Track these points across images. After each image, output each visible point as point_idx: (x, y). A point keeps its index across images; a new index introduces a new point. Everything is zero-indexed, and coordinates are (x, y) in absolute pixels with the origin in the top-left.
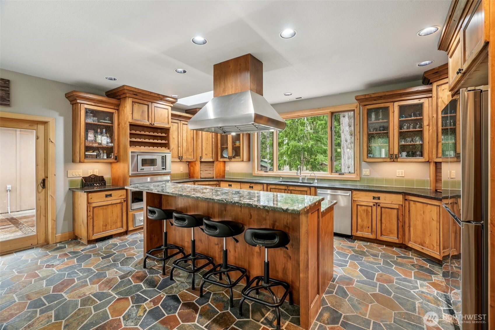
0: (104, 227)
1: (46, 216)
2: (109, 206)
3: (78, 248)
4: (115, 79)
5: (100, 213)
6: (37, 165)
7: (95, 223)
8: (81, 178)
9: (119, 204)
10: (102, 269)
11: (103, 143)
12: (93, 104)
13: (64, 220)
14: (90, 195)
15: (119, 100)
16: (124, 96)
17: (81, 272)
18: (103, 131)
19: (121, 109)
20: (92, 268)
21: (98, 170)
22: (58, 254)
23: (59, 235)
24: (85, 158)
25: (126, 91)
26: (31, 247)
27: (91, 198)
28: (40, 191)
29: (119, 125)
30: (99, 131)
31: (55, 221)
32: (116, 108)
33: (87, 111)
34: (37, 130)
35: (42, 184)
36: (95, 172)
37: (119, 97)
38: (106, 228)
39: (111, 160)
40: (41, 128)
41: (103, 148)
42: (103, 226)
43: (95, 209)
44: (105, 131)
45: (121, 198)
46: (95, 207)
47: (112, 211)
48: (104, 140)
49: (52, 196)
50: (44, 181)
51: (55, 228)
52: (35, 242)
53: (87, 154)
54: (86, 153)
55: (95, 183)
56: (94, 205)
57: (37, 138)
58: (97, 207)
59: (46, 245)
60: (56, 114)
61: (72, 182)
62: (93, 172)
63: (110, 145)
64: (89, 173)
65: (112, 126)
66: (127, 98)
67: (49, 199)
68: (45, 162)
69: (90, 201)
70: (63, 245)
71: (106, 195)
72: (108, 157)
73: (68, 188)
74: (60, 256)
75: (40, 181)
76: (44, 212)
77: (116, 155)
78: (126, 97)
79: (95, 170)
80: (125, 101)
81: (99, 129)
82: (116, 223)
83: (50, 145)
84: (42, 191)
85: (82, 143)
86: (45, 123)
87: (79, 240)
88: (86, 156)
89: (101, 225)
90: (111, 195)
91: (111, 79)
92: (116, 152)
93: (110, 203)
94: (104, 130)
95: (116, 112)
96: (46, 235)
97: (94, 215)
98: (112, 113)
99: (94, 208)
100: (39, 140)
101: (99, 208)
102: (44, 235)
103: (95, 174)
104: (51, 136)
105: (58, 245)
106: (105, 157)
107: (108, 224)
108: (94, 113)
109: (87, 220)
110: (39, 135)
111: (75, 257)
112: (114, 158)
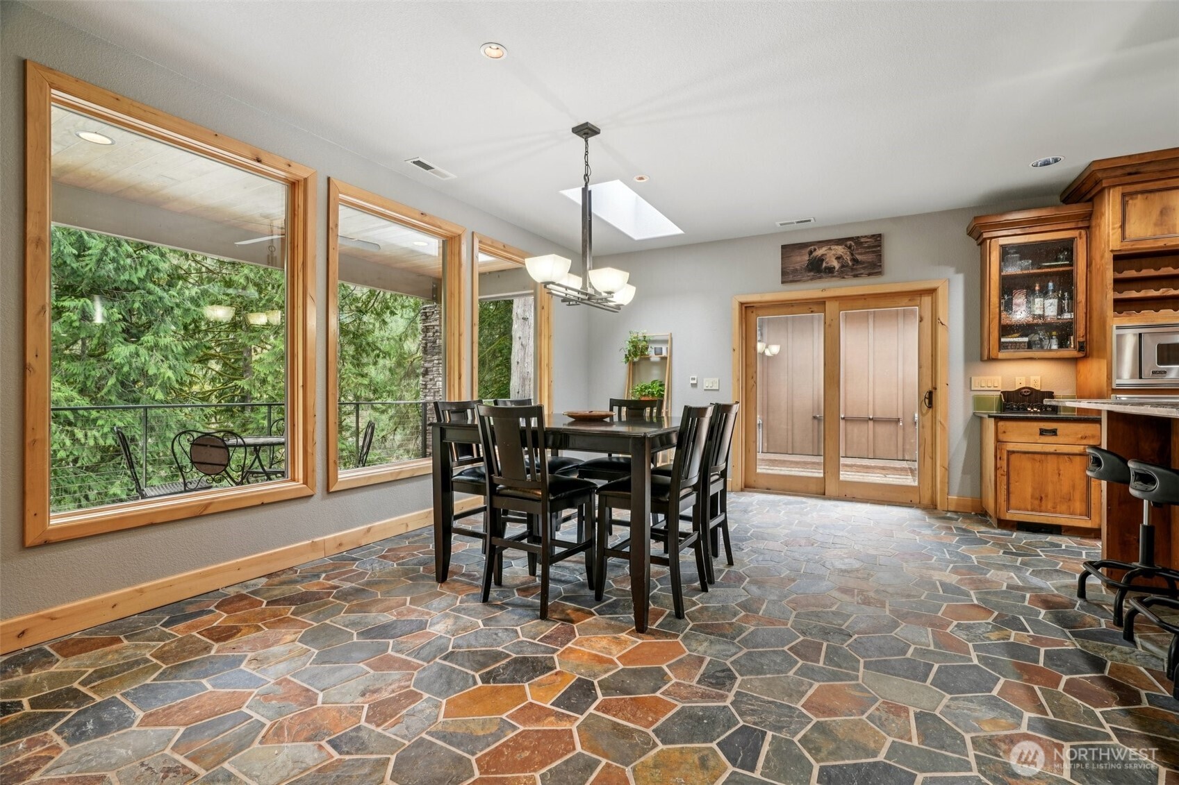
0: (1037, 502)
1: (933, 458)
2: (1049, 457)
3: (976, 527)
4: (1056, 161)
5: (1025, 468)
6: (920, 367)
7: (1012, 486)
8: (999, 393)
9: (1078, 458)
10: (988, 564)
11: (1046, 314)
12: (1018, 231)
13: (964, 472)
14: (1001, 424)
15: (1090, 203)
16: (1098, 188)
17: (949, 554)
18: (1047, 286)
19: (1093, 223)
20: (973, 557)
21: (1038, 378)
22: (937, 523)
23: (953, 497)
24: (1000, 350)
25: (1100, 175)
26: (909, 505)
27: (1004, 432)
28: (924, 412)
29: (1089, 265)
30: (1037, 288)
31: (948, 469)
32: (1081, 225)
33: (1005, 250)
34: (920, 306)
35: (927, 401)
36: (1032, 381)
37: (1089, 196)
38: (1040, 506)
39: (1070, 352)
40: (927, 300)
41: (1049, 327)
42: (1033, 497)
43: (1013, 457)
44: (1054, 286)
45: (1085, 442)
46: (1013, 452)
47: (1059, 469)
48: (1047, 307)
49: (943, 422)
50: (931, 393)
51: (948, 482)
52: (916, 499)
53: (1007, 342)
54: (1003, 340)
55: (1029, 406)
56: (1011, 447)
57: (921, 320)
58: (1018, 452)
59: (931, 508)
60: (950, 272)
61: (979, 402)
62: (1028, 381)
63: (1067, 316)
64: (1017, 383)
65: (1072, 271)
66: (1106, 191)
67: (939, 428)
68: (932, 361)
69: (1001, 437)
70: (956, 517)
71: (1040, 429)
72: (1062, 344)
73: (971, 411)
74: (938, 527)
75: (925, 394)
76: (930, 450)
77: (1082, 340)
78: (1102, 190)
79: (1032, 378)
80: (1102, 199)
81: (1037, 285)
82: (1070, 500)
83: (940, 328)
84: (927, 413)
85: (993, 319)
86: (932, 292)
87: (988, 518)
88: (1002, 346)
89: (1029, 495)
90: (1054, 432)
91: (1046, 163)
92: (1081, 331)
93: (1051, 449)
94: (1051, 284)
95: (1080, 234)
96: (933, 492)
97: (1010, 468)
98: (1072, 240)
99: (1010, 453)
100: (922, 323)
101: (1023, 456)
102: (930, 491)
103: (1031, 386)
104: (941, 314)
105: (949, 515)
106: (1055, 347)
107: (1047, 496)
108: (1024, 251)
109: (996, 476)
110: (923, 315)
111: (960, 535)
112: (1074, 347)
